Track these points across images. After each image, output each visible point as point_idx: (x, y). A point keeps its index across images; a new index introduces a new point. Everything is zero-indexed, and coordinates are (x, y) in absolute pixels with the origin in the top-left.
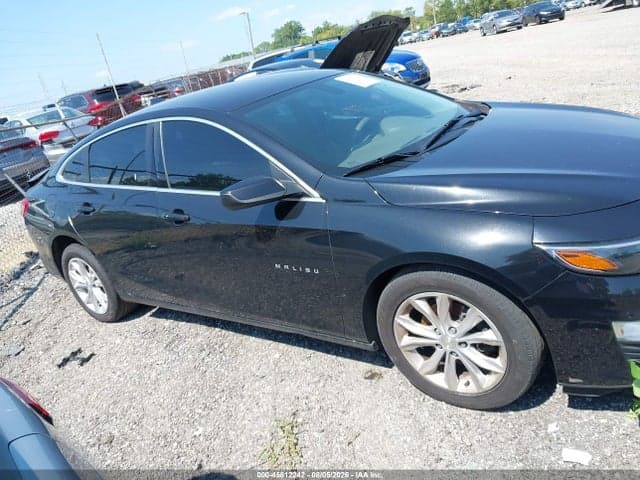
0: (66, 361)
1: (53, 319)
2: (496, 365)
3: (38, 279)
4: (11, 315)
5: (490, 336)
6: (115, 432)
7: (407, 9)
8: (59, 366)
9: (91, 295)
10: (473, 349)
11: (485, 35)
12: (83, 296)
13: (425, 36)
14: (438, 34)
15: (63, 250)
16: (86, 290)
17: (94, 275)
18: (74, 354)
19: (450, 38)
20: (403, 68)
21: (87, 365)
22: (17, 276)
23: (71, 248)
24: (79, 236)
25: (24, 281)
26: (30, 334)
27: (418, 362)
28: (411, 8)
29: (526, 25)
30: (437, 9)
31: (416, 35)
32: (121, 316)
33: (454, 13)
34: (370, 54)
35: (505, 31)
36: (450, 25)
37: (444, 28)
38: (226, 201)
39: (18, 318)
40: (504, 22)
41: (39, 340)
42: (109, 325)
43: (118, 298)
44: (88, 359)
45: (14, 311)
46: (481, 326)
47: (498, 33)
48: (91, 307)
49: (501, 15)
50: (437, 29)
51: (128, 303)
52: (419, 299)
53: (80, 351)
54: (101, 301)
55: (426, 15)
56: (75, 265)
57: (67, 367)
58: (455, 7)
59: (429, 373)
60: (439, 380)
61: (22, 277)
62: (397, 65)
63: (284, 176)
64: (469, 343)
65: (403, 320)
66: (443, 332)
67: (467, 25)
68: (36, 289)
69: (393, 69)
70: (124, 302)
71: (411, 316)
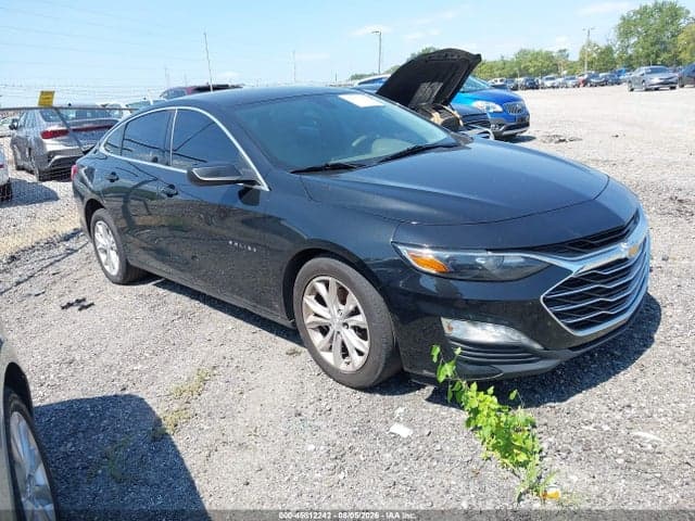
0: (70, 305)
1: (78, 275)
2: (364, 346)
3: (82, 243)
4: (47, 267)
5: (360, 320)
6: (78, 358)
7: (560, 51)
8: (63, 308)
9: (109, 258)
10: (353, 331)
11: (632, 90)
12: (103, 257)
13: (570, 83)
14: (585, 83)
15: (92, 213)
16: (106, 251)
17: (112, 239)
18: (78, 301)
19: (599, 89)
20: (499, 109)
21: (84, 311)
22: (67, 238)
23: (98, 212)
24: (104, 202)
25: (71, 244)
26: (55, 282)
27: (317, 339)
28: (565, 51)
29: (682, 86)
30: (595, 55)
31: (561, 80)
32: (128, 279)
33: (614, 62)
34: (438, 87)
35: (657, 89)
36: (601, 75)
37: (594, 77)
38: (192, 178)
39: (52, 270)
40: (656, 79)
41: (58, 288)
42: (119, 287)
43: (127, 263)
44: (87, 307)
45: (51, 264)
46: (356, 312)
47: (647, 90)
48: (107, 268)
49: (654, 71)
50: (586, 77)
51: (136, 268)
52: (319, 281)
53: (84, 300)
54: (114, 264)
55: (581, 59)
56: (100, 227)
57: (69, 310)
58: (616, 56)
59: (322, 350)
60: (328, 357)
61: (71, 240)
62: (491, 104)
63: (247, 166)
64: (350, 324)
65: (309, 301)
66: (333, 313)
67: (621, 77)
68: (76, 251)
69: (488, 108)
70: (132, 266)
71: (316, 298)
